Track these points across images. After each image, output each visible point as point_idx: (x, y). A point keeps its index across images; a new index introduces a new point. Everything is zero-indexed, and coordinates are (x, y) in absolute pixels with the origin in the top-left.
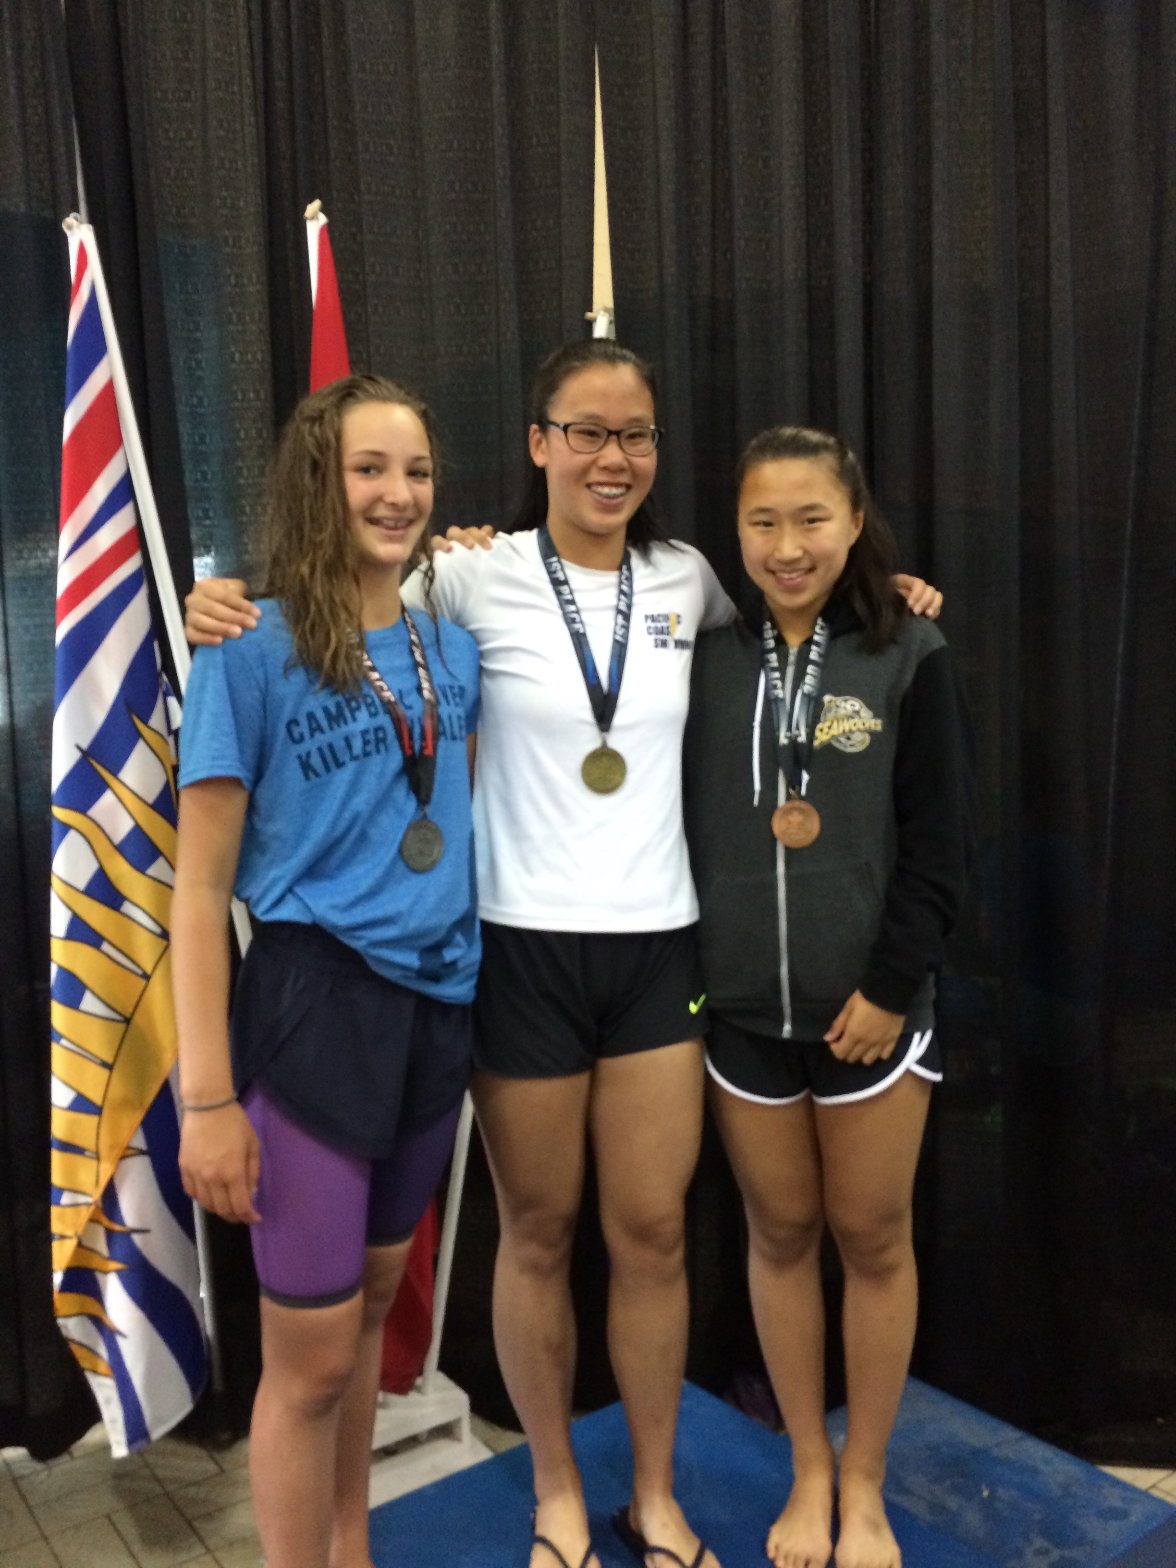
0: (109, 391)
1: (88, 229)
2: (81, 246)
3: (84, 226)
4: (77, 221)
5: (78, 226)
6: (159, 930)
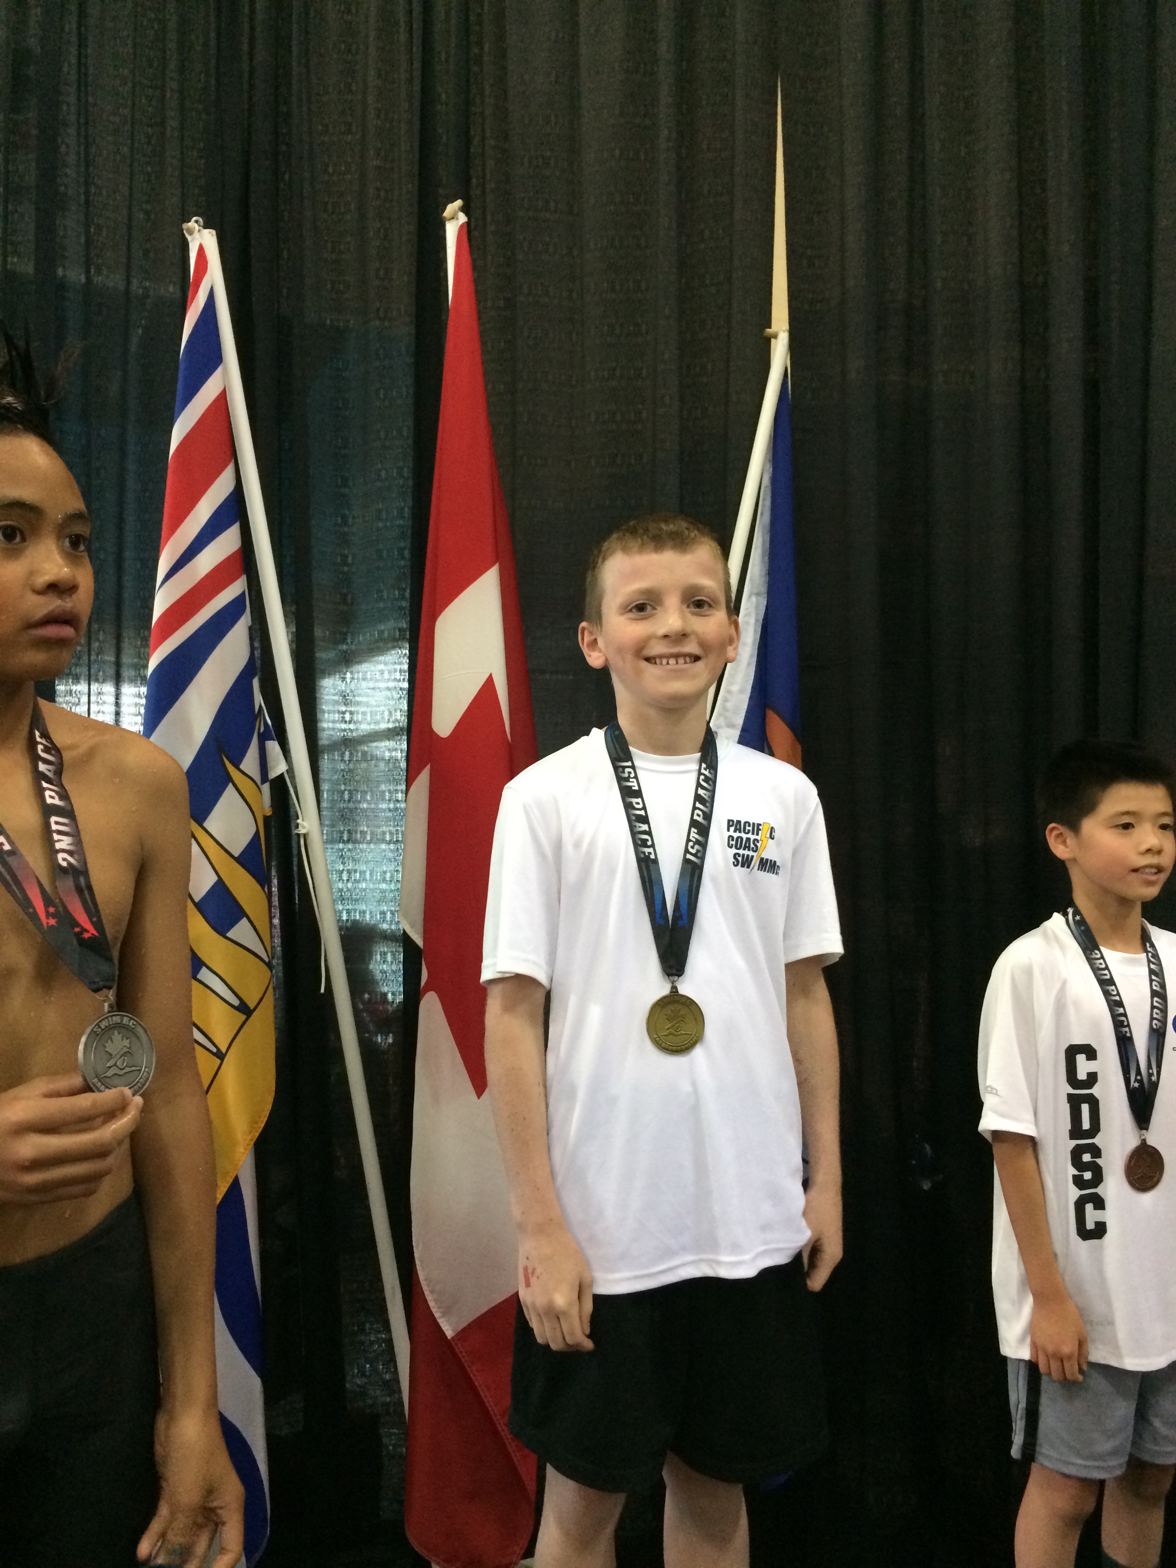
0: (222, 401)
1: (210, 235)
2: (201, 250)
3: (206, 232)
4: (199, 226)
5: (199, 231)
6: (236, 1002)
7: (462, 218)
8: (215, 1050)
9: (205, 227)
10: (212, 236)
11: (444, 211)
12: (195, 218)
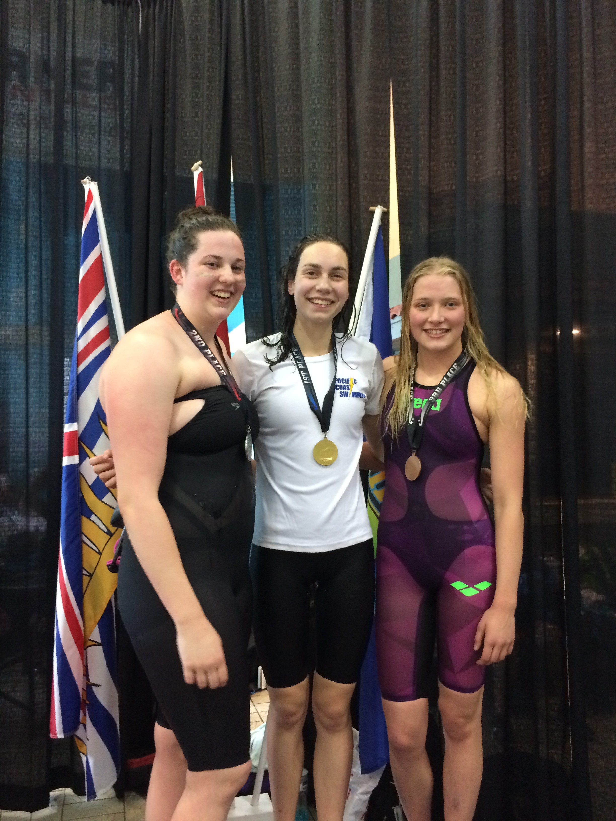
0: (100, 260)
1: (94, 184)
2: (90, 191)
3: (93, 183)
4: (89, 180)
5: (89, 182)
6: (106, 530)
7: (200, 170)
8: (98, 551)
9: (92, 181)
10: (95, 184)
11: (192, 167)
12: (87, 177)
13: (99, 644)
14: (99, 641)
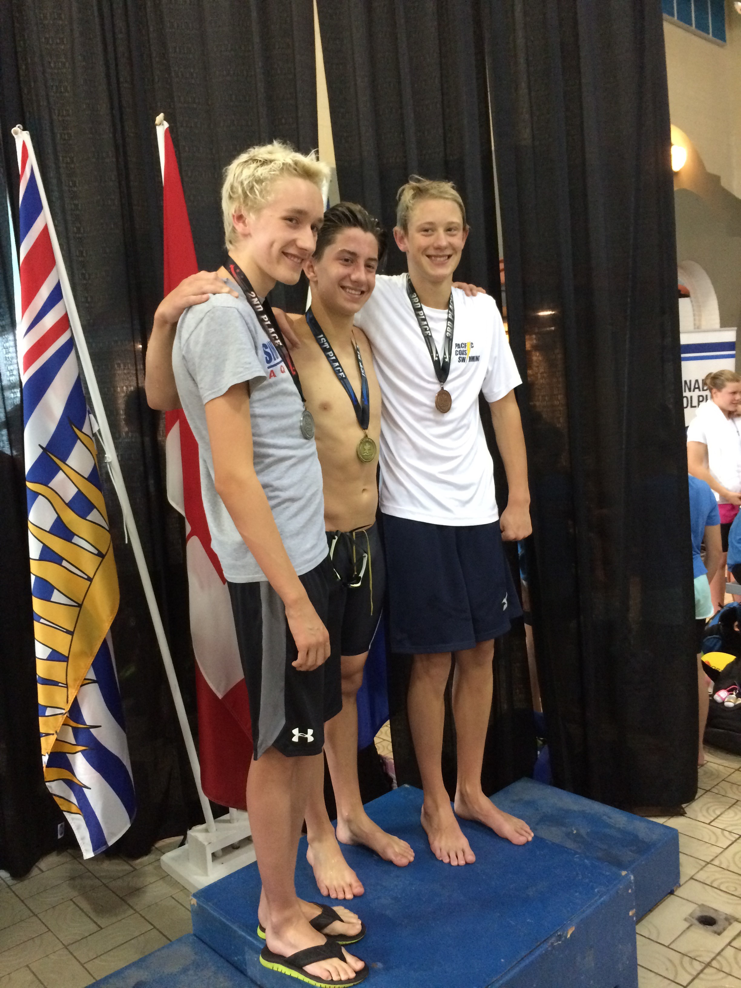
0: (45, 230)
2: (24, 144)
3: (24, 133)
4: (20, 129)
5: (20, 132)
6: (96, 552)
7: (166, 125)
8: (86, 577)
10: (28, 135)
12: (18, 126)
13: (94, 682)
14: (94, 677)
